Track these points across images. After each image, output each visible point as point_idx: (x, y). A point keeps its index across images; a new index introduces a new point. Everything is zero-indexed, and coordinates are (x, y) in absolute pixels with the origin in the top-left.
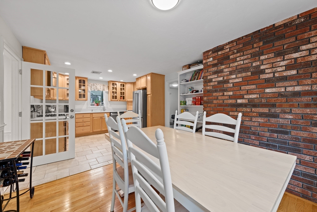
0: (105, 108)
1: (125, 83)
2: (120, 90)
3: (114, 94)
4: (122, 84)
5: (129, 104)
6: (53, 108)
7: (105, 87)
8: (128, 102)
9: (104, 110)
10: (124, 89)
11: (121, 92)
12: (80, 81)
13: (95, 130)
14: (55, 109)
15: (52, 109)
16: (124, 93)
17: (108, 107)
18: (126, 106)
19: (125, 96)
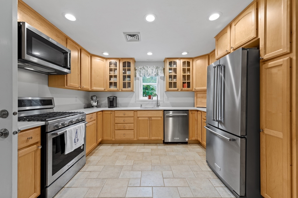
0: (159, 102)
1: (191, 58)
2: (182, 71)
3: (172, 80)
4: (186, 60)
5: (198, 95)
7: (159, 71)
8: (196, 92)
9: (158, 106)
10: (189, 70)
11: (184, 76)
13: (141, 138)
14: (97, 102)
15: (94, 103)
16: (189, 76)
17: (165, 100)
18: (194, 100)
19: (191, 81)
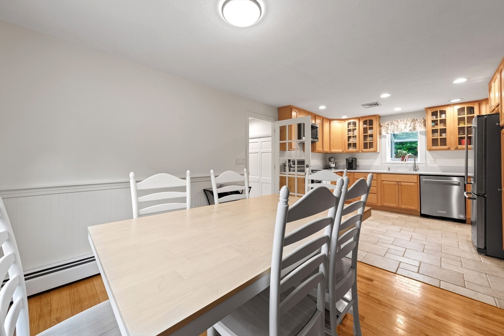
0: (417, 166)
1: (476, 102)
2: (456, 122)
3: (437, 136)
4: (466, 106)
6: (333, 164)
7: (416, 124)
9: (415, 170)
11: (461, 129)
12: (365, 123)
